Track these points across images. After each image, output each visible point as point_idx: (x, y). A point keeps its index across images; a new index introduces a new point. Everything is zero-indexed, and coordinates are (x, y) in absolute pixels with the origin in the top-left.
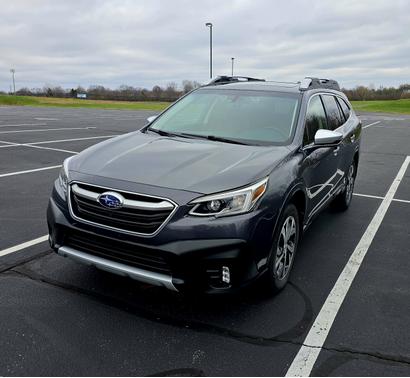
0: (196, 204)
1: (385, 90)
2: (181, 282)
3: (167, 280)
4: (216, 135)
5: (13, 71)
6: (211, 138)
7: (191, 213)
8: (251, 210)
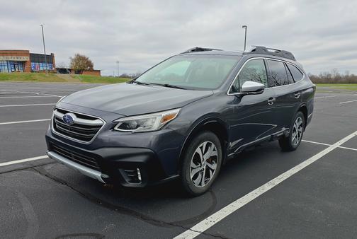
0: (119, 122)
2: (106, 176)
3: (98, 174)
4: (170, 84)
5: (118, 62)
6: (166, 86)
7: (116, 128)
8: (160, 129)
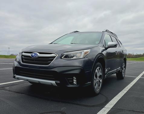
0: (64, 55)
1: (138, 55)
3: (53, 82)
5: (9, 48)
7: (62, 58)
8: (84, 58)
